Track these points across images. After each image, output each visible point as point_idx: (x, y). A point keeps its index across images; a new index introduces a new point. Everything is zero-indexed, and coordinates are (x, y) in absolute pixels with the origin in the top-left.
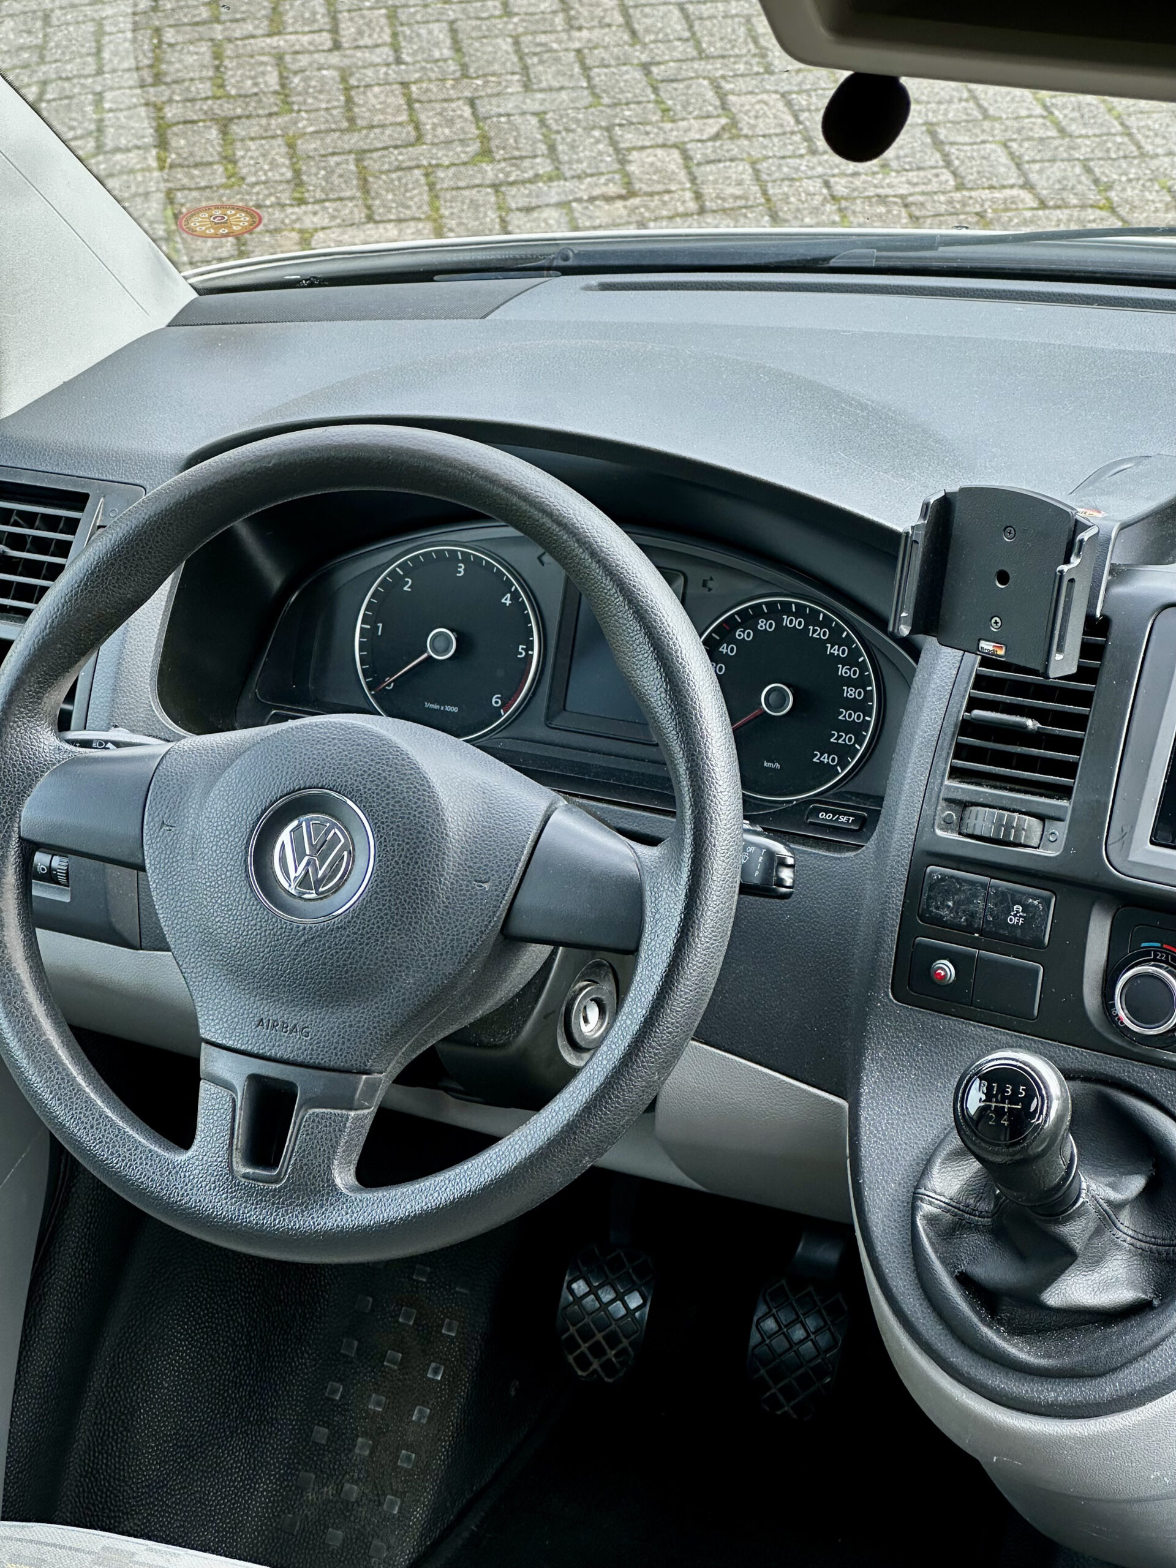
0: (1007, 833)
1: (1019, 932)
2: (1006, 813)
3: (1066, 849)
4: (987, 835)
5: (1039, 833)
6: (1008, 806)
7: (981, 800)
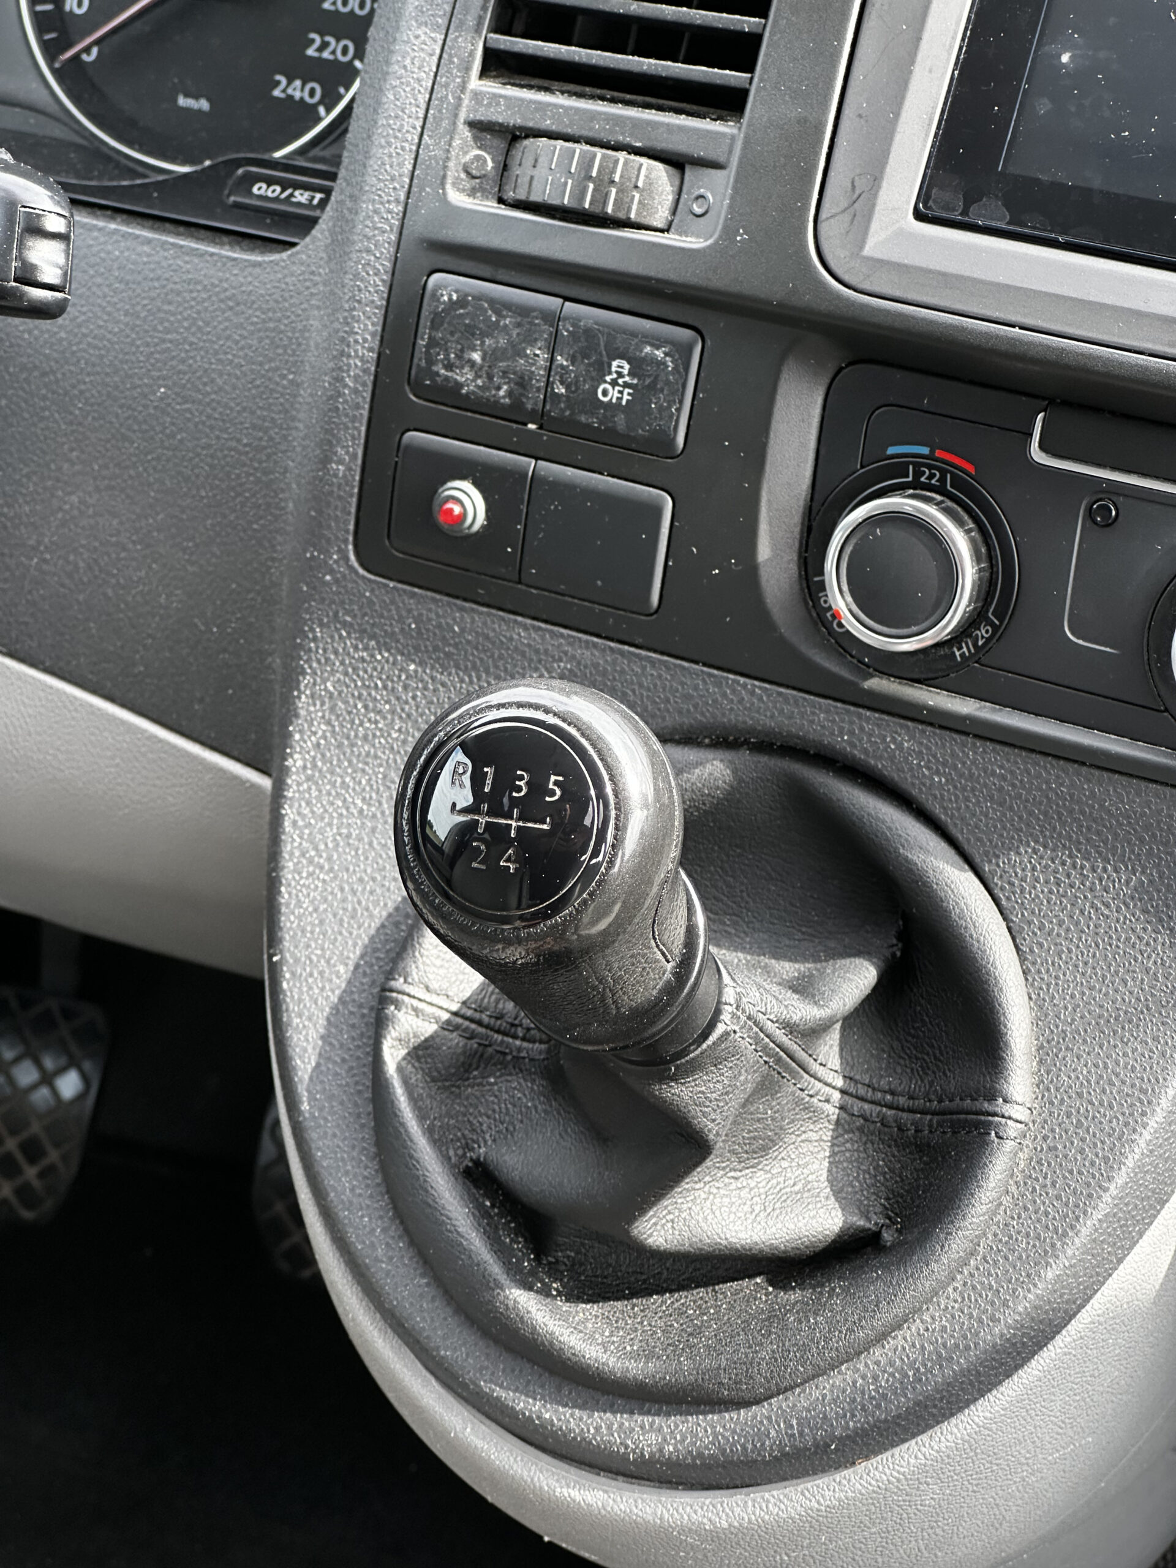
0: (601, 196)
1: (620, 421)
2: (599, 152)
3: (729, 232)
4: (555, 202)
5: (669, 198)
6: (604, 136)
7: (548, 124)
